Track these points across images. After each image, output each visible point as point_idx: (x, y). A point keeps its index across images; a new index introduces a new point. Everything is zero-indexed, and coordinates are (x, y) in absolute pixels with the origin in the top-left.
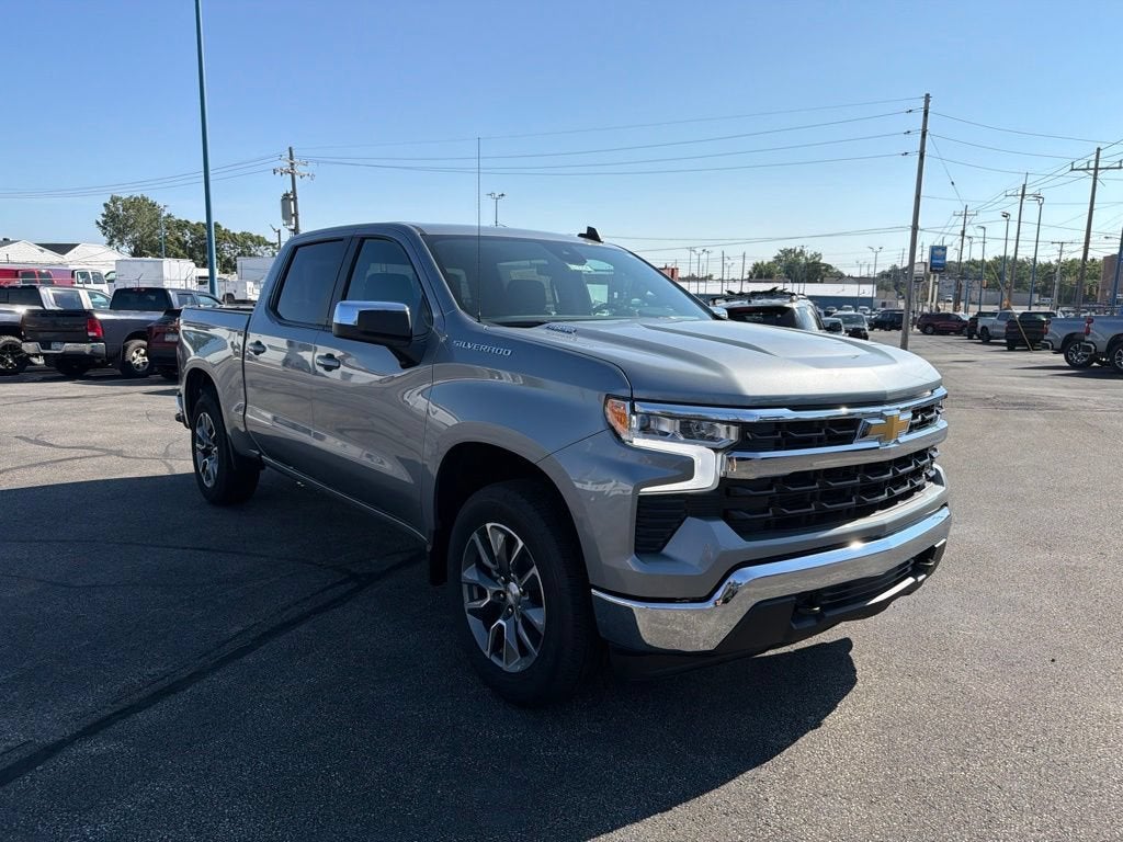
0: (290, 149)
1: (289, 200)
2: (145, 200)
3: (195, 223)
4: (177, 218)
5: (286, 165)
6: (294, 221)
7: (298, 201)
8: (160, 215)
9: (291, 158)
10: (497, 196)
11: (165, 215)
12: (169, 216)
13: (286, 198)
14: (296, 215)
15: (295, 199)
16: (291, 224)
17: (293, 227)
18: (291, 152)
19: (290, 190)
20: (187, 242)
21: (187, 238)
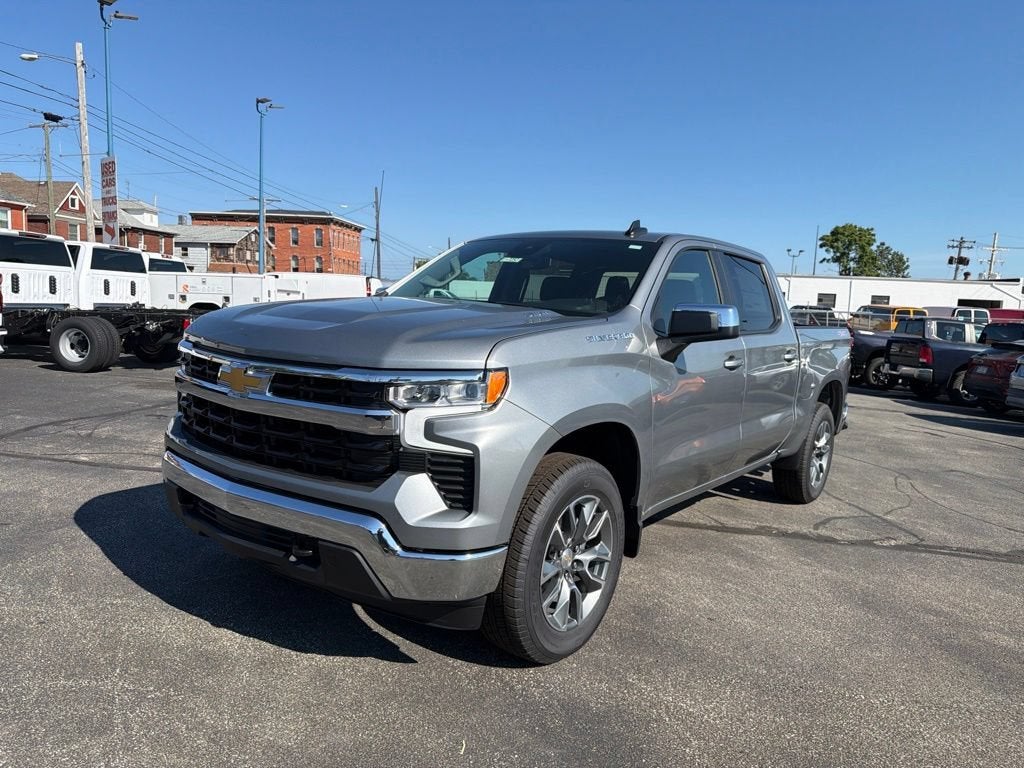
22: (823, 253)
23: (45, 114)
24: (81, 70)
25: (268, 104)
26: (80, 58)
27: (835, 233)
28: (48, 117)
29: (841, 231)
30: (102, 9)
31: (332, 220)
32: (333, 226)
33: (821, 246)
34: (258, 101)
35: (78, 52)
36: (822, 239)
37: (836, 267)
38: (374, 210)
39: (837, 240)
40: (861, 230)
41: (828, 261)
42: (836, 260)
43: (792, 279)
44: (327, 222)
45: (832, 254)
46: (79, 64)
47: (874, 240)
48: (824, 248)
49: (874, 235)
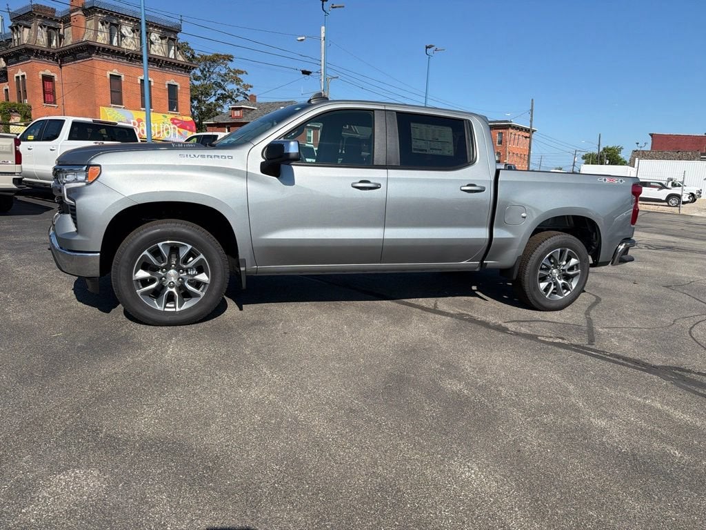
23: (302, 71)
24: (323, 42)
25: (433, 48)
26: (323, 35)
28: (305, 72)
30: (323, 4)
31: (510, 126)
32: (511, 130)
34: (427, 48)
35: (322, 32)
38: (530, 115)
44: (506, 127)
46: (322, 39)
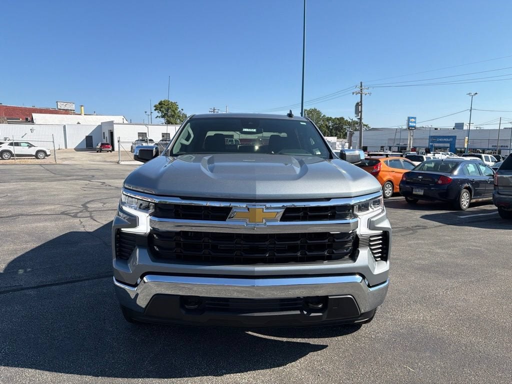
0: (361, 83)
1: (358, 105)
2: (315, 110)
3: (334, 118)
4: (327, 116)
5: (358, 90)
6: (360, 115)
7: (363, 105)
8: (320, 116)
9: (361, 87)
10: (472, 94)
11: (322, 115)
12: (324, 116)
13: (357, 105)
14: (361, 112)
15: (361, 105)
16: (358, 116)
17: (359, 117)
18: (361, 85)
19: (359, 101)
20: (330, 126)
21: (330, 125)
22: (156, 114)
27: (160, 104)
29: (163, 103)
33: (155, 110)
36: (155, 106)
37: (163, 120)
39: (162, 107)
40: (171, 103)
41: (159, 117)
42: (163, 117)
43: (149, 126)
45: (161, 114)
47: (178, 108)
48: (157, 111)
49: (177, 105)
